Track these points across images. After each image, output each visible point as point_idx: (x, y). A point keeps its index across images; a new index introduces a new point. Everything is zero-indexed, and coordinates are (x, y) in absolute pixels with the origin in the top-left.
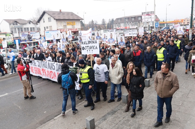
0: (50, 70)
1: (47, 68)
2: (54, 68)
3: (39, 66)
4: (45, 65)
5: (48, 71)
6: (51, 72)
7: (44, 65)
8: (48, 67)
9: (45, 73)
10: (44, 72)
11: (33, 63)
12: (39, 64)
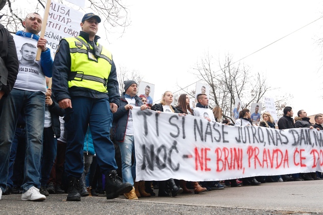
0: (272, 147)
1: (262, 142)
2: (284, 140)
3: (239, 141)
4: (257, 136)
5: (264, 152)
6: (276, 151)
7: (254, 135)
8: (266, 140)
9: (256, 157)
10: (253, 156)
11: (211, 133)
12: (241, 135)
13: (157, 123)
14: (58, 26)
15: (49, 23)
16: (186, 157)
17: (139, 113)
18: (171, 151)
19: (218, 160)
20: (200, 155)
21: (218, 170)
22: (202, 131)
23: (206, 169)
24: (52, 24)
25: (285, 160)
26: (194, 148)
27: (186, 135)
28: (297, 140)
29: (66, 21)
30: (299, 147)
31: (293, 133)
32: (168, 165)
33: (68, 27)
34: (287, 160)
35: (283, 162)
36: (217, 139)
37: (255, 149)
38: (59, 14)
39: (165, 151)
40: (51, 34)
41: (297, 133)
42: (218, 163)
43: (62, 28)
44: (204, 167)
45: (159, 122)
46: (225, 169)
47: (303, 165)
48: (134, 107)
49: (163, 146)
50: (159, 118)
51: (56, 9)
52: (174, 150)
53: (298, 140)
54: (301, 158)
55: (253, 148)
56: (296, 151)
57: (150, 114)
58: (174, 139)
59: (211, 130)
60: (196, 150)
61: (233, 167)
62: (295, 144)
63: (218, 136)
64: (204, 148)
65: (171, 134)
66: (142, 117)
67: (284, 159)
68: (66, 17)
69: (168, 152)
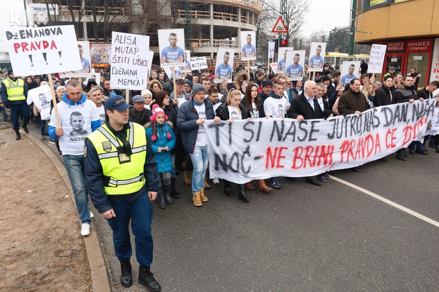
0: (365, 135)
1: (359, 132)
3: (331, 137)
4: (355, 126)
5: (359, 143)
6: (368, 138)
7: (352, 126)
8: (362, 128)
9: (351, 150)
10: (348, 151)
11: (294, 134)
12: (336, 130)
13: (230, 132)
14: (127, 59)
15: (118, 59)
16: (257, 158)
17: (210, 126)
18: (243, 157)
19: (296, 157)
20: (273, 154)
21: (294, 167)
22: (282, 132)
23: (278, 166)
24: (121, 59)
25: (376, 146)
26: (267, 148)
27: (260, 138)
28: (389, 120)
29: (134, 51)
30: (391, 127)
31: (385, 112)
32: (240, 171)
33: (136, 58)
34: (379, 144)
35: (374, 147)
36: (301, 138)
37: (351, 143)
38: (126, 45)
39: (238, 158)
40: (121, 70)
41: (391, 111)
42: (294, 161)
43: (131, 61)
44: (276, 164)
45: (232, 130)
46: (305, 166)
47: (393, 146)
48: (206, 120)
49: (236, 154)
50: (232, 126)
51: (123, 41)
52: (246, 155)
53: (391, 120)
54: (393, 139)
55: (350, 142)
56: (389, 132)
57: (223, 125)
58: (247, 144)
59: (295, 130)
60: (269, 150)
61: (316, 164)
62: (387, 124)
63: (304, 135)
64: (279, 147)
65: (244, 140)
66: (214, 129)
67: (375, 144)
68: (134, 46)
69: (240, 158)
